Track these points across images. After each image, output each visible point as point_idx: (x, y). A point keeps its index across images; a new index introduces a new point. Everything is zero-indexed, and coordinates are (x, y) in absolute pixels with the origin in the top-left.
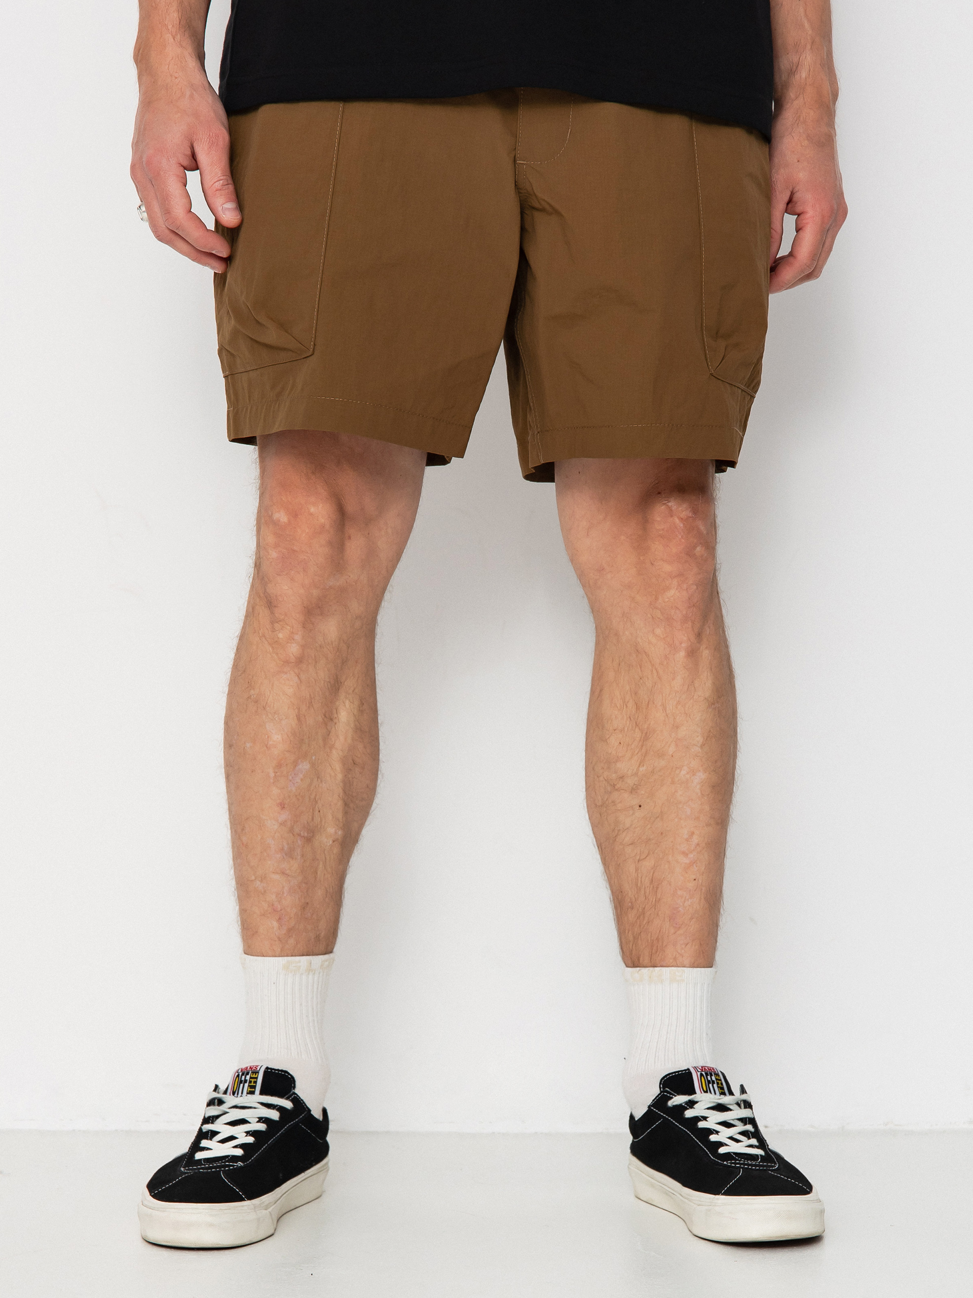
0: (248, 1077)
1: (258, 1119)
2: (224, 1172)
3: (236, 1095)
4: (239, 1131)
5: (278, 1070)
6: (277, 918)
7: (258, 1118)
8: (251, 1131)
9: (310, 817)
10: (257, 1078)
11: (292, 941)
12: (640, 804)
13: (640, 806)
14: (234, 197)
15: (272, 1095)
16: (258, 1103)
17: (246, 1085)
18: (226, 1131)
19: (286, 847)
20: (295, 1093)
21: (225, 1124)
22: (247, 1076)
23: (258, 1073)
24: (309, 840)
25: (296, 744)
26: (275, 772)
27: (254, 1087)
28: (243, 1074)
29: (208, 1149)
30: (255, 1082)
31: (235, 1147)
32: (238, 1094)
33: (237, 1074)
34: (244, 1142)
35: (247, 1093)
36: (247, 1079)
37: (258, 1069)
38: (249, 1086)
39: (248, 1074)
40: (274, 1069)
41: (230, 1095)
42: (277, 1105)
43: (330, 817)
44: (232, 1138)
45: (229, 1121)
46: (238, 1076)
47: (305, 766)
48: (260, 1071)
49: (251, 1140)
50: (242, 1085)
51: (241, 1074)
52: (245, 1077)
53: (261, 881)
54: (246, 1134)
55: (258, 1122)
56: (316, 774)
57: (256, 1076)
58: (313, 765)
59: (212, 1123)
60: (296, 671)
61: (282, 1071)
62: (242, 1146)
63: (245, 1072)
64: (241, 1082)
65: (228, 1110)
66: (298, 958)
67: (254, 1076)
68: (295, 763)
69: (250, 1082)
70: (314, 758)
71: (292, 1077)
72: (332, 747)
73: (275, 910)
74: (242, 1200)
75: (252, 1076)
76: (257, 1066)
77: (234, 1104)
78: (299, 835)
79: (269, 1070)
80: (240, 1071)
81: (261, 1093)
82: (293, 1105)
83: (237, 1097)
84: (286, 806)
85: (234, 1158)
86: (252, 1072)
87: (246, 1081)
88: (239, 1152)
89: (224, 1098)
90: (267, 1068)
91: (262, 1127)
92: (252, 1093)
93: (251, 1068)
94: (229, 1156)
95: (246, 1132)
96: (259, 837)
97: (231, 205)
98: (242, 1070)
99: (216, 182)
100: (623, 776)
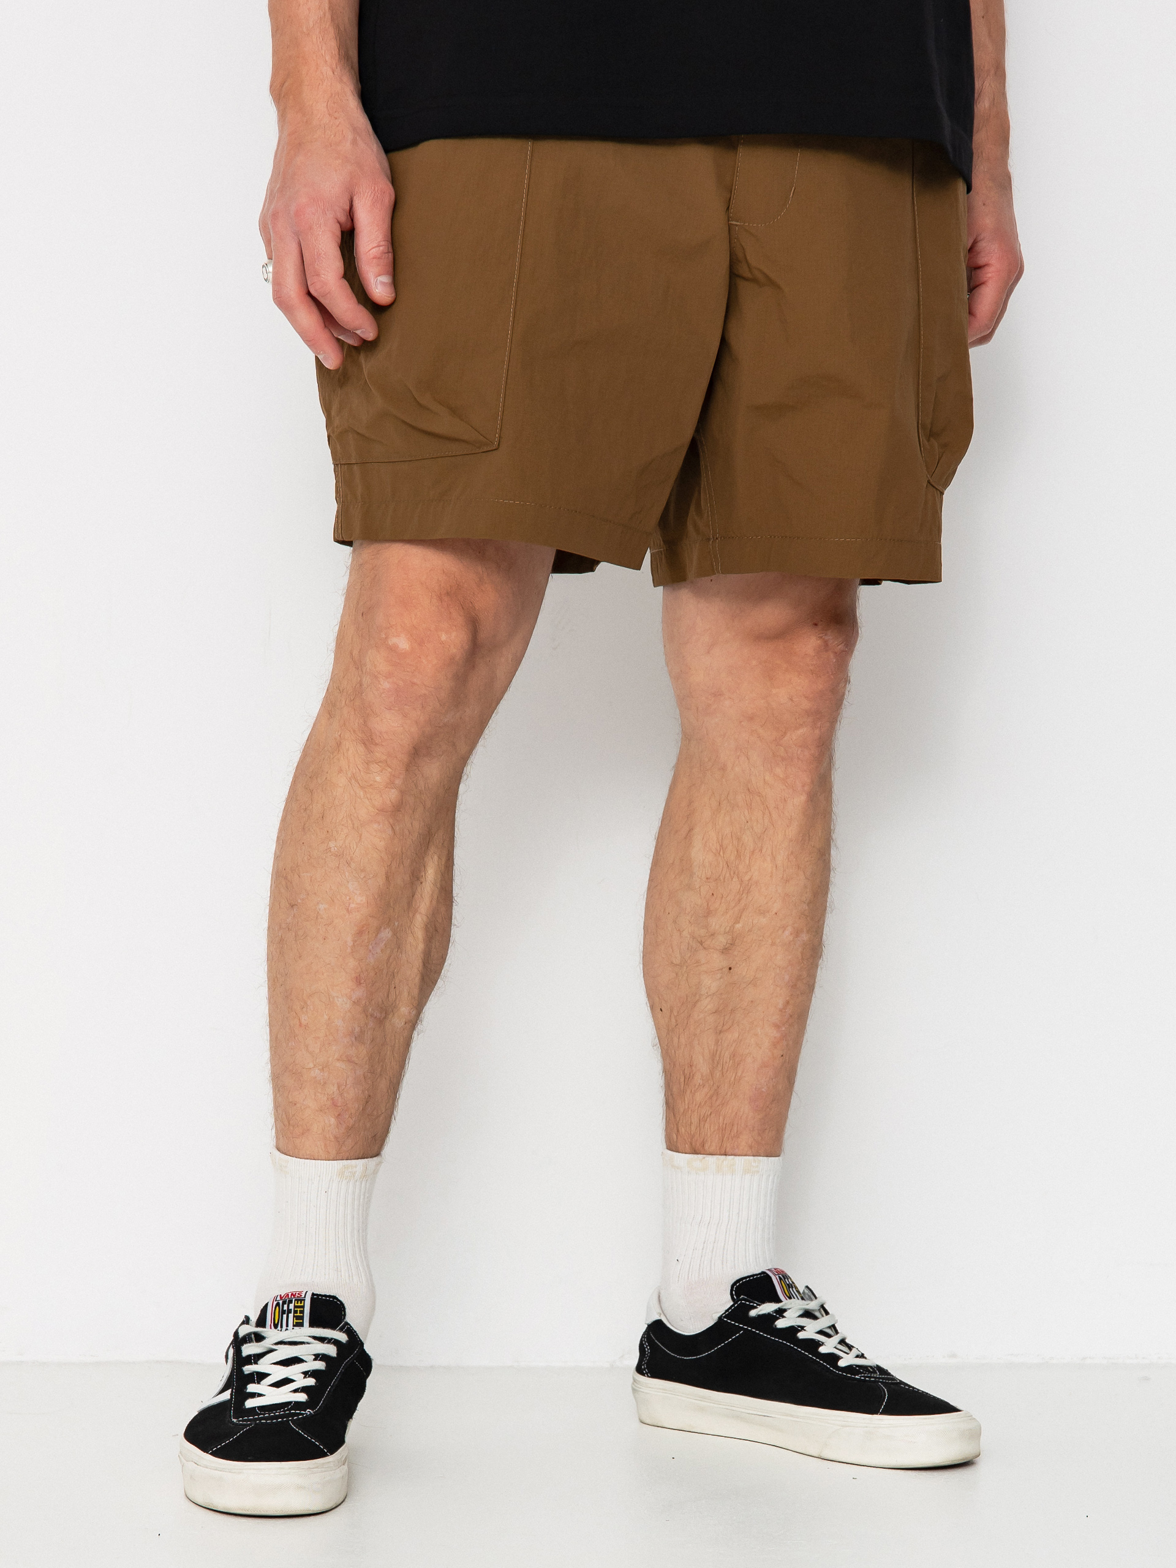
0: (292, 1306)
1: (314, 1357)
2: (293, 1421)
3: (279, 1328)
4: (293, 1371)
5: (325, 1296)
6: (336, 1114)
7: (314, 1355)
8: (309, 1371)
9: (386, 995)
10: (303, 1307)
11: (349, 1142)
12: (730, 966)
13: (730, 969)
14: (391, 269)
15: (324, 1327)
16: (309, 1337)
17: (291, 1316)
18: (280, 1373)
19: (357, 1029)
20: (347, 1324)
21: (274, 1364)
22: (290, 1305)
23: (304, 1300)
24: (381, 1022)
25: (380, 908)
26: (355, 941)
27: (302, 1318)
28: (284, 1303)
29: (260, 1395)
30: (302, 1312)
31: (295, 1391)
32: (281, 1327)
33: (275, 1303)
34: (305, 1385)
35: (294, 1326)
36: (290, 1308)
37: (303, 1296)
38: (294, 1316)
39: (290, 1302)
40: (320, 1295)
41: (271, 1328)
42: (332, 1339)
43: (406, 994)
44: (286, 1381)
45: (278, 1360)
46: (278, 1304)
47: (386, 934)
48: (306, 1298)
49: (311, 1382)
50: (285, 1316)
51: (281, 1302)
52: (288, 1307)
53: (322, 1070)
54: (303, 1376)
55: (315, 1360)
56: (398, 944)
57: (302, 1304)
58: (395, 934)
59: (256, 1363)
60: (391, 821)
61: (330, 1296)
62: (304, 1390)
63: (286, 1300)
64: (283, 1312)
65: (275, 1347)
66: (354, 1162)
67: (299, 1304)
68: (378, 930)
69: (295, 1312)
70: (396, 924)
71: (342, 1304)
72: (416, 911)
73: (335, 1105)
74: (324, 1455)
75: (296, 1304)
76: (301, 1292)
77: (279, 1340)
78: (372, 1015)
79: (315, 1297)
80: (279, 1298)
81: (312, 1325)
82: (348, 1338)
83: (281, 1330)
84: (362, 981)
85: (298, 1405)
86: (295, 1300)
87: (289, 1311)
88: (302, 1397)
89: (262, 1332)
90: (313, 1294)
91: (320, 1365)
92: (301, 1325)
93: (292, 1294)
94: (291, 1402)
95: (303, 1373)
96: (326, 1017)
97: (386, 279)
98: (281, 1298)
99: (373, 248)
100: (715, 933)
